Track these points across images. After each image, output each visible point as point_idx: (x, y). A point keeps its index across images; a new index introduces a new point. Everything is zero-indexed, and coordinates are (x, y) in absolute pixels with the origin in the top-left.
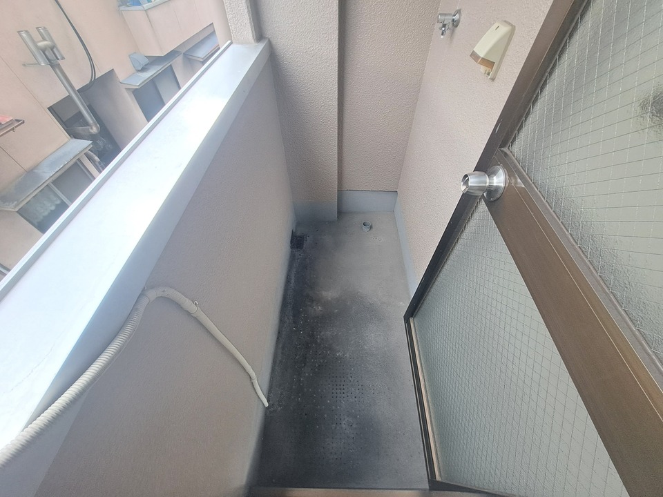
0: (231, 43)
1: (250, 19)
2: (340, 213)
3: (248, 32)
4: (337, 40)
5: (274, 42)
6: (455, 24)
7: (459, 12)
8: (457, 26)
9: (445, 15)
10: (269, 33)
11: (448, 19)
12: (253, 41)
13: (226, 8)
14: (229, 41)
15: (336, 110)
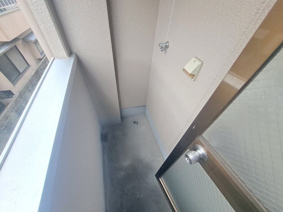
0: (54, 59)
1: (64, 47)
2: (122, 118)
3: (63, 52)
4: (112, 52)
5: (78, 54)
6: (167, 47)
7: (168, 42)
8: (168, 48)
9: (162, 43)
10: (75, 50)
11: (164, 46)
12: (67, 57)
13: (48, 42)
14: (53, 58)
15: (115, 80)
